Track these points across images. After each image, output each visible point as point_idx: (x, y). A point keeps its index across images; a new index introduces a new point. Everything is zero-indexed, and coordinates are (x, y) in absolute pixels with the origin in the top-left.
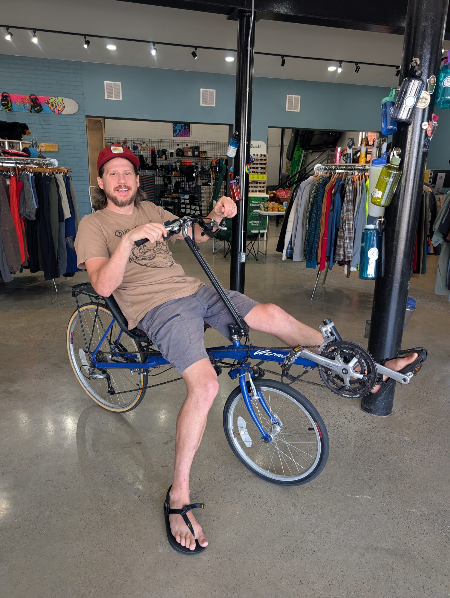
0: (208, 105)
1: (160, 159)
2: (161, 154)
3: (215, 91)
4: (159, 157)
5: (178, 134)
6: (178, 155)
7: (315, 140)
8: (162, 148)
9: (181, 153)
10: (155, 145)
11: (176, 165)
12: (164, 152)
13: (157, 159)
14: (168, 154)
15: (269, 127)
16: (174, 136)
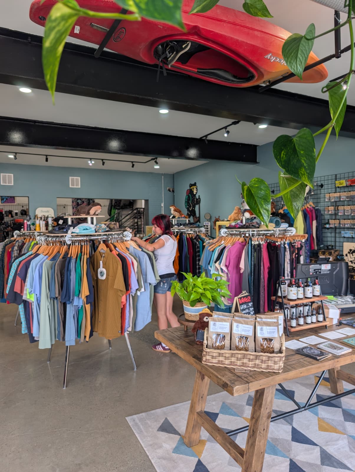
0: (7, 184)
1: (7, 217)
2: (8, 214)
3: (12, 175)
4: (6, 216)
5: (5, 201)
6: (22, 214)
7: (122, 204)
8: (9, 209)
9: (24, 213)
10: (3, 207)
11: (10, 223)
12: (10, 212)
13: (5, 218)
14: (14, 214)
15: (57, 198)
16: (2, 203)
